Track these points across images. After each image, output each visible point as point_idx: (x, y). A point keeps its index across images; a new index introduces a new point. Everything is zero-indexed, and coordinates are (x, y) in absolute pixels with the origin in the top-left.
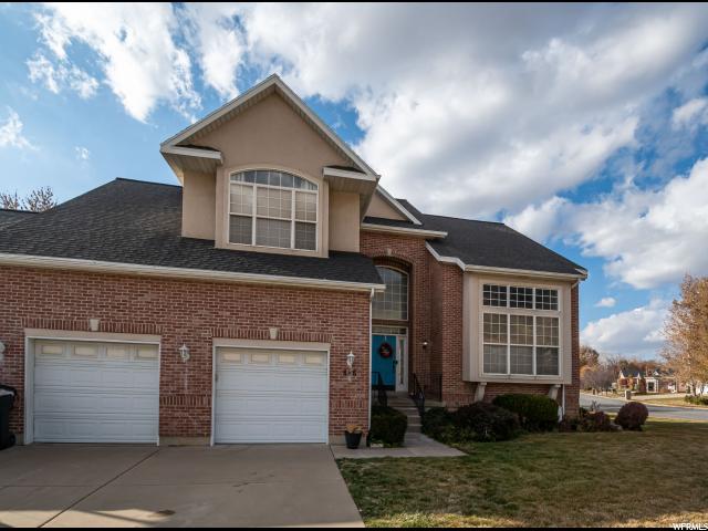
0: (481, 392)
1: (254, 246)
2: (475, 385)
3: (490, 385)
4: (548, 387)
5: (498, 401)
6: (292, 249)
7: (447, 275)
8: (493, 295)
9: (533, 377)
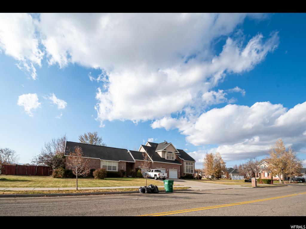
0: (185, 175)
1: (169, 159)
2: (185, 174)
3: (186, 174)
4: (192, 174)
5: (187, 176)
6: (172, 160)
7: (182, 161)
8: (187, 164)
9: (190, 173)
